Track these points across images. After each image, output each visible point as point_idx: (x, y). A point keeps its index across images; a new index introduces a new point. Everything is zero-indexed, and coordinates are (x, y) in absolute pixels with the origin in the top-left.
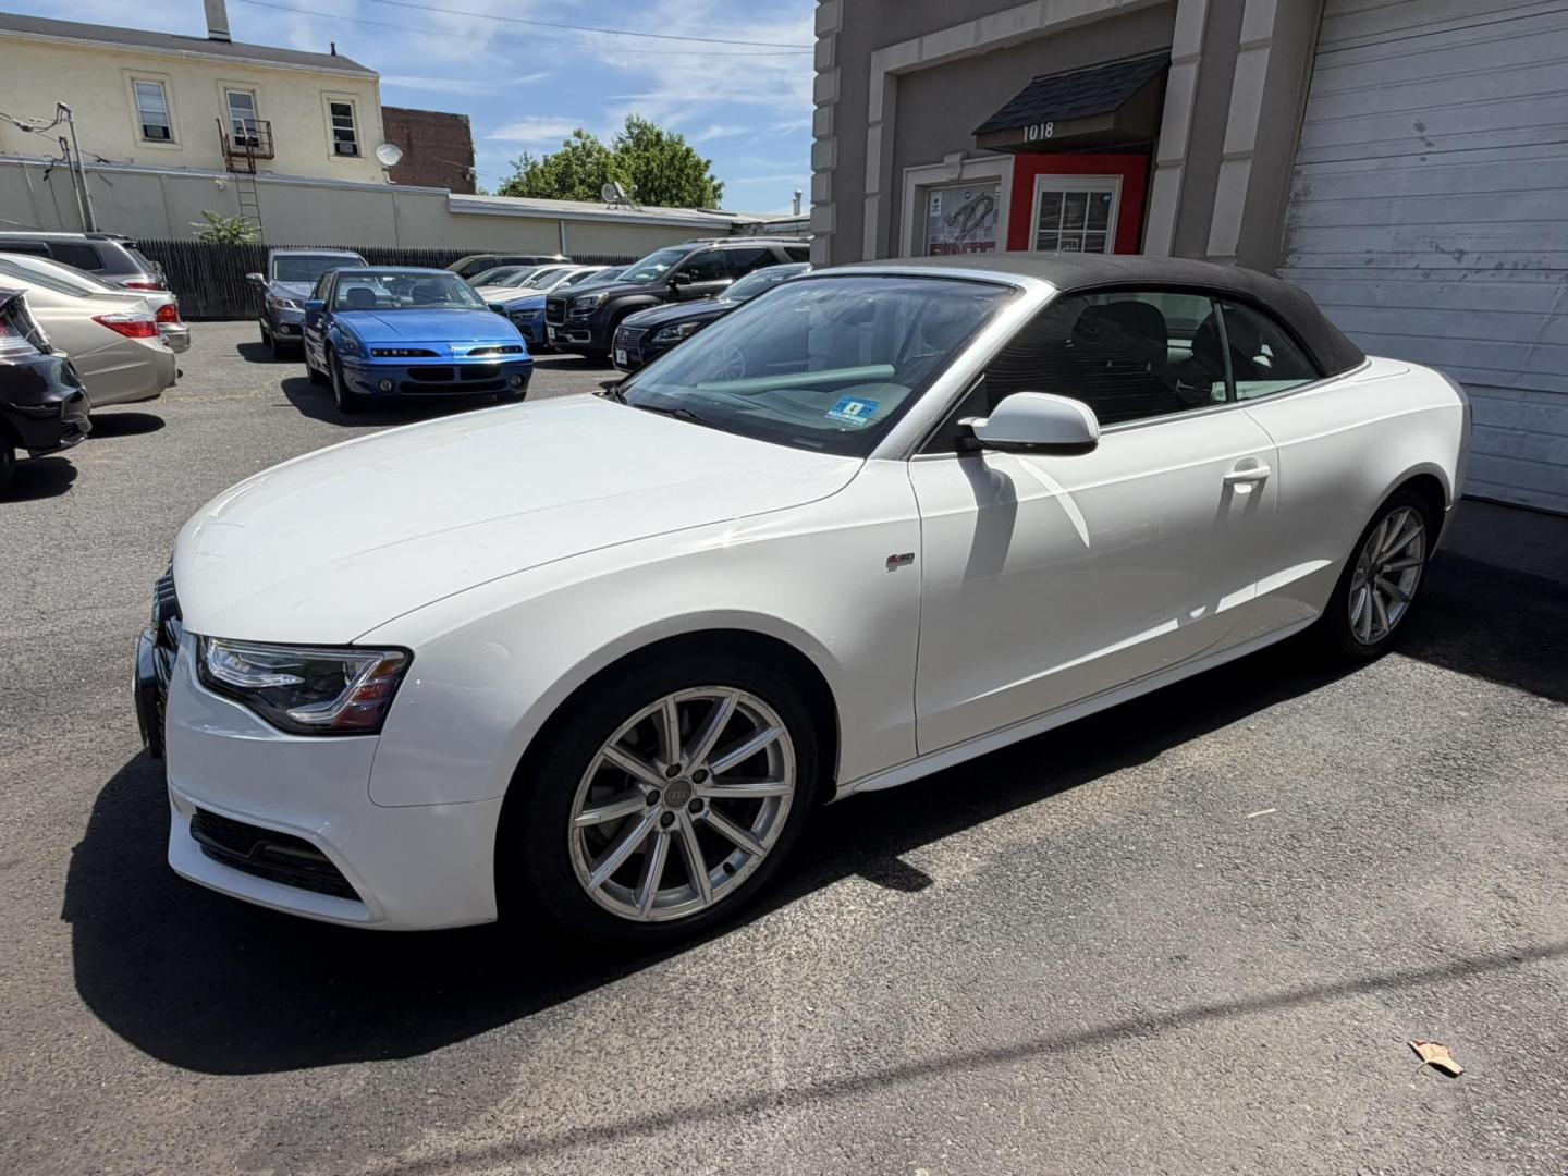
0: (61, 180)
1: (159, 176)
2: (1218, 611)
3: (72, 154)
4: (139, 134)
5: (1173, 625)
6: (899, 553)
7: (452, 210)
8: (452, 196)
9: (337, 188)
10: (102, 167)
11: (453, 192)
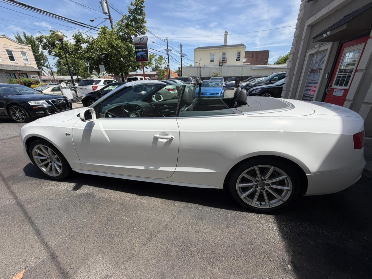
0: (199, 68)
1: (210, 67)
2: (159, 170)
3: (200, 65)
4: (210, 61)
5: (143, 168)
6: (68, 133)
7: (252, 68)
8: (253, 66)
9: (234, 67)
10: (205, 67)
11: (253, 65)
